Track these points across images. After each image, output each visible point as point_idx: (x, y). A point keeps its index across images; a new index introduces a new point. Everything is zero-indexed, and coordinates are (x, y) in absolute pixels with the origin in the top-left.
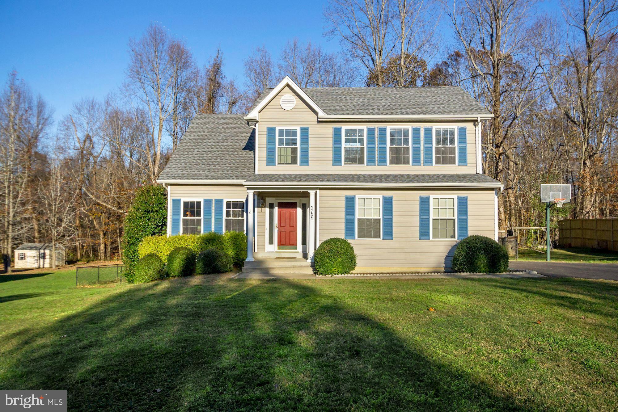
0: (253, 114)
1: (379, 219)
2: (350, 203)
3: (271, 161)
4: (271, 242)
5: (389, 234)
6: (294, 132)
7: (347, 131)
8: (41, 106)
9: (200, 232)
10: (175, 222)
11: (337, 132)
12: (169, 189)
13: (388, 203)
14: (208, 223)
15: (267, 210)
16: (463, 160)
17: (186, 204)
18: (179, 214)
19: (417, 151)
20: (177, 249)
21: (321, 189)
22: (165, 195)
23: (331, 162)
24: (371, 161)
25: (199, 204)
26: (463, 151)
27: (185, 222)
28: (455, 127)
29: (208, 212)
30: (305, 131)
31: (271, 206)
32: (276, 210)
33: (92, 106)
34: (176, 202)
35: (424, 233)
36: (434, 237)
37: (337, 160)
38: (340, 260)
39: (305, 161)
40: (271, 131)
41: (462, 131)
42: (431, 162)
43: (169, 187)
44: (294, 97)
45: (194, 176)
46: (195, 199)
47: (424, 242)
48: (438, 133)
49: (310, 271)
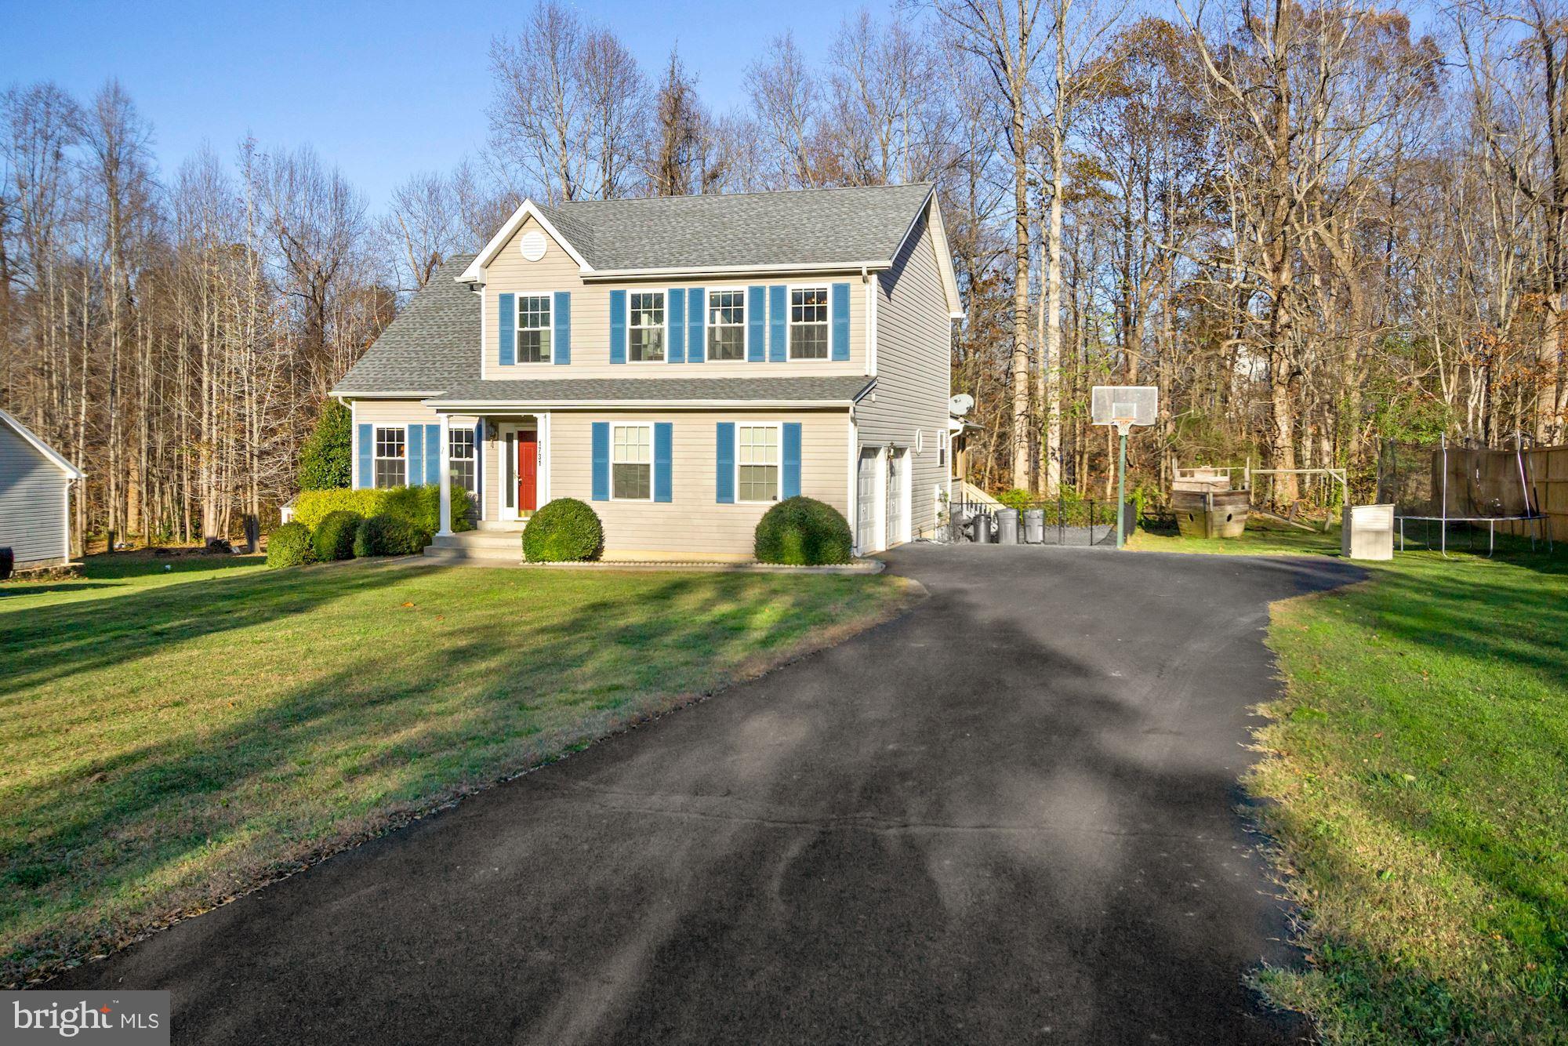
0: (473, 273)
1: (648, 465)
2: (600, 434)
3: (505, 358)
4: (510, 504)
5: (665, 493)
6: (546, 303)
7: (636, 299)
9: (402, 480)
10: (364, 464)
11: (617, 299)
12: (354, 407)
13: (664, 435)
14: (416, 465)
15: (502, 445)
16: (842, 352)
17: (380, 433)
18: (369, 452)
19: (757, 332)
21: (552, 411)
22: (346, 415)
23: (608, 357)
24: (676, 355)
25: (401, 434)
26: (843, 331)
27: (380, 464)
28: (827, 284)
29: (416, 448)
30: (563, 299)
31: (509, 439)
32: (516, 442)
34: (365, 429)
35: (724, 493)
36: (742, 498)
37: (617, 356)
39: (564, 356)
40: (506, 300)
41: (842, 292)
42: (784, 354)
43: (354, 403)
44: (543, 237)
45: (394, 384)
46: (395, 425)
47: (724, 508)
48: (796, 299)
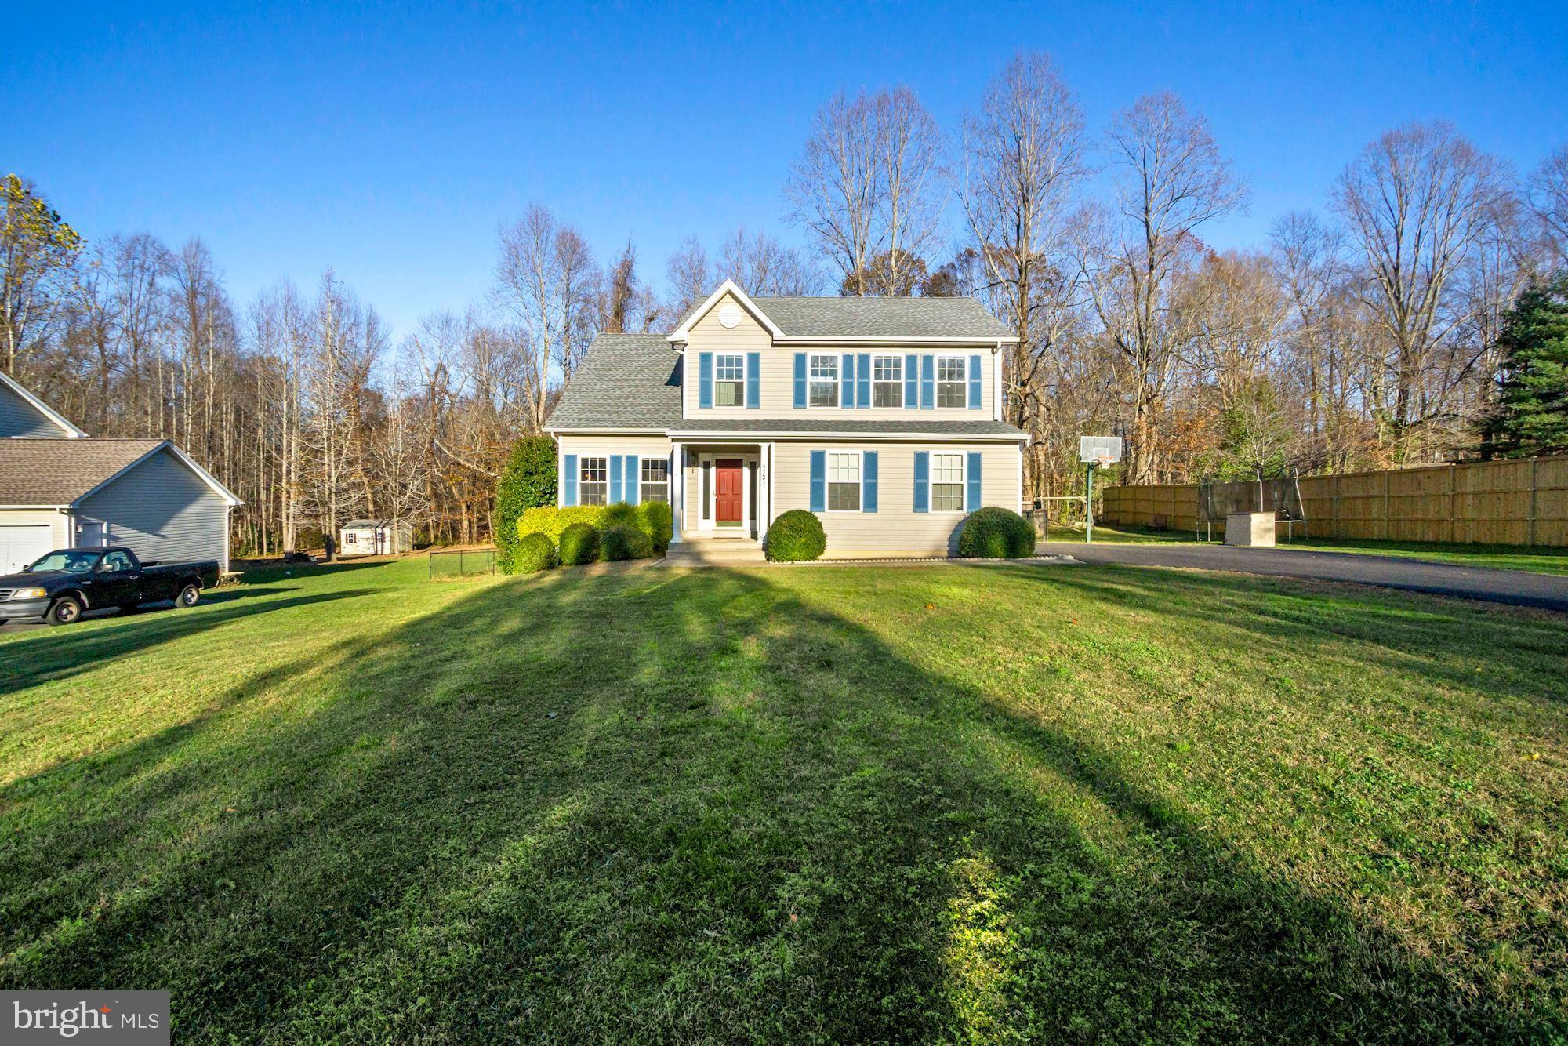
0: (679, 335)
1: (859, 484)
2: (818, 460)
3: (705, 400)
4: (706, 516)
5: (872, 505)
6: (739, 361)
7: (815, 359)
8: (372, 324)
9: (605, 502)
10: (570, 487)
11: (800, 361)
12: (561, 440)
13: (871, 462)
14: (616, 488)
15: (700, 471)
16: (976, 401)
17: (585, 463)
18: (574, 477)
19: (912, 388)
20: (574, 526)
21: (777, 441)
22: (554, 449)
23: (792, 403)
24: (848, 401)
25: (603, 463)
26: (976, 389)
27: (584, 488)
28: (966, 355)
29: (616, 474)
30: (754, 359)
31: (707, 466)
32: (713, 470)
33: (447, 322)
34: (570, 460)
35: (920, 504)
36: (934, 509)
37: (799, 400)
38: (803, 540)
39: (755, 401)
40: (705, 358)
41: (976, 360)
42: (932, 404)
43: (560, 437)
44: (740, 309)
45: (596, 422)
46: (597, 455)
47: (920, 516)
48: (942, 363)
49: (762, 556)
